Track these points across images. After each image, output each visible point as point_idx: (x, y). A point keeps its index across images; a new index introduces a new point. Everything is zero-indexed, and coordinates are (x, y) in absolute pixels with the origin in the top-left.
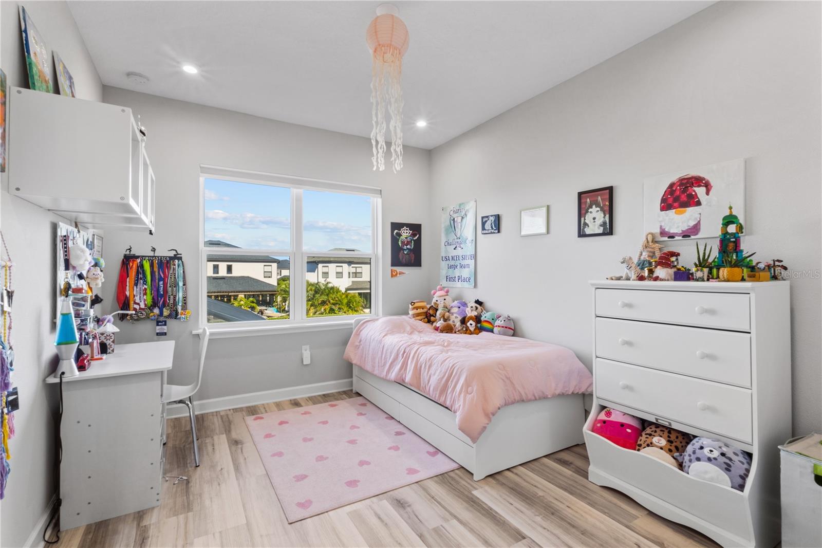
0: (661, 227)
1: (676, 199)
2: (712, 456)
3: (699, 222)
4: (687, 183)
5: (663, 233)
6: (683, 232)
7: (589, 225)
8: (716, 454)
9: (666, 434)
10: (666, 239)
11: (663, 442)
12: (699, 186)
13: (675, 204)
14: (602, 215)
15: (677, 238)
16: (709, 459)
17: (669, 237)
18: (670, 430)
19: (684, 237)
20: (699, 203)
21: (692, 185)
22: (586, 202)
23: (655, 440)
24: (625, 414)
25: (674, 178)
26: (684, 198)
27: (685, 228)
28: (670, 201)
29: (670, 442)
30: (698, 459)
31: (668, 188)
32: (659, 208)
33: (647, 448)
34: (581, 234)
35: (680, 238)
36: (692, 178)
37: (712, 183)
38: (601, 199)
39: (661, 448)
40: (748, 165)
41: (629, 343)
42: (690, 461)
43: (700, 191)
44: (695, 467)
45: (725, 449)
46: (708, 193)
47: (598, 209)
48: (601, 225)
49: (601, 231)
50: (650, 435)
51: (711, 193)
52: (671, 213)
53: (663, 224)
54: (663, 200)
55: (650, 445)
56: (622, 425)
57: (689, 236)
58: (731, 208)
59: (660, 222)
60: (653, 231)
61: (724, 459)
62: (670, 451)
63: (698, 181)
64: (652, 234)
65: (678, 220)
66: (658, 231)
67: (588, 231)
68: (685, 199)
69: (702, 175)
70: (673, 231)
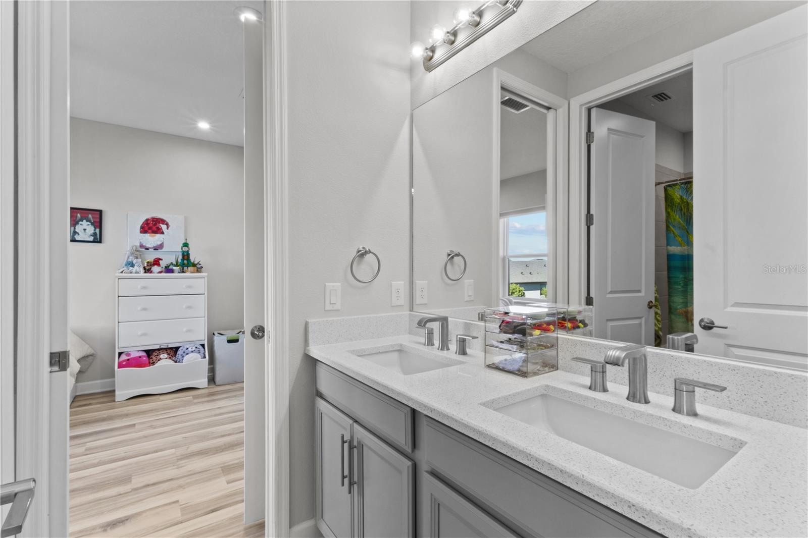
0: (140, 242)
1: (150, 228)
2: (192, 350)
3: (163, 243)
4: (157, 221)
5: (142, 246)
6: (154, 247)
7: (80, 233)
8: (194, 348)
9: (165, 352)
10: (144, 250)
11: (166, 356)
12: (163, 224)
13: (149, 231)
14: (93, 228)
15: (150, 250)
16: (192, 352)
17: (145, 249)
18: (166, 349)
19: (155, 249)
20: (163, 233)
21: (159, 223)
22: (77, 216)
23: (162, 356)
24: (138, 351)
25: (149, 216)
26: (154, 228)
27: (155, 245)
28: (146, 229)
29: (168, 354)
30: (187, 354)
31: (145, 221)
32: (139, 231)
33: (159, 362)
34: (73, 240)
35: (152, 250)
36: (159, 219)
37: (170, 224)
38: (92, 217)
39: (166, 358)
40: (186, 219)
41: (145, 309)
42: (183, 357)
43: (164, 227)
44: (186, 358)
45: (196, 346)
46: (168, 228)
47: (89, 223)
48: (91, 235)
49: (91, 239)
50: (158, 355)
51: (169, 229)
52: (147, 236)
53: (141, 241)
54: (142, 227)
55: (160, 359)
56: (140, 357)
57: (157, 250)
58: (186, 240)
59: (140, 239)
60: (136, 244)
61: (197, 349)
62: (170, 358)
63: (163, 221)
64: (135, 246)
65: (151, 240)
66: (138, 244)
67: (77, 238)
68: (156, 229)
69: (165, 219)
70: (148, 246)
